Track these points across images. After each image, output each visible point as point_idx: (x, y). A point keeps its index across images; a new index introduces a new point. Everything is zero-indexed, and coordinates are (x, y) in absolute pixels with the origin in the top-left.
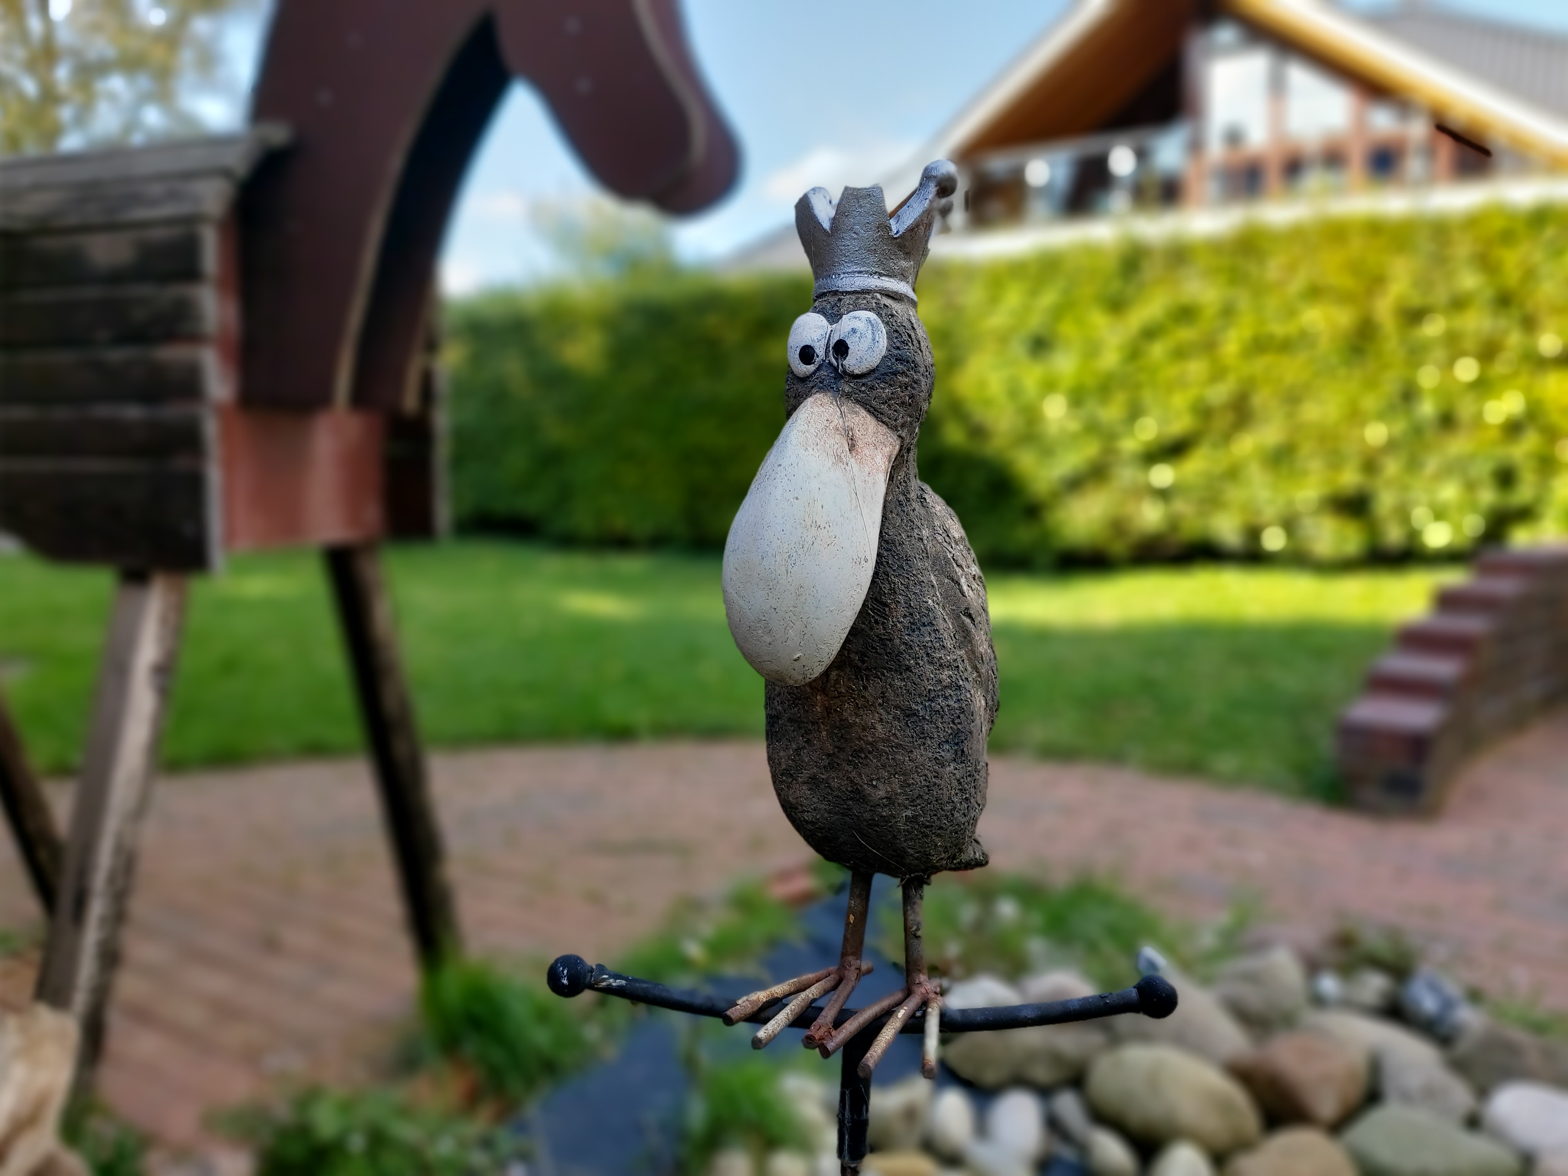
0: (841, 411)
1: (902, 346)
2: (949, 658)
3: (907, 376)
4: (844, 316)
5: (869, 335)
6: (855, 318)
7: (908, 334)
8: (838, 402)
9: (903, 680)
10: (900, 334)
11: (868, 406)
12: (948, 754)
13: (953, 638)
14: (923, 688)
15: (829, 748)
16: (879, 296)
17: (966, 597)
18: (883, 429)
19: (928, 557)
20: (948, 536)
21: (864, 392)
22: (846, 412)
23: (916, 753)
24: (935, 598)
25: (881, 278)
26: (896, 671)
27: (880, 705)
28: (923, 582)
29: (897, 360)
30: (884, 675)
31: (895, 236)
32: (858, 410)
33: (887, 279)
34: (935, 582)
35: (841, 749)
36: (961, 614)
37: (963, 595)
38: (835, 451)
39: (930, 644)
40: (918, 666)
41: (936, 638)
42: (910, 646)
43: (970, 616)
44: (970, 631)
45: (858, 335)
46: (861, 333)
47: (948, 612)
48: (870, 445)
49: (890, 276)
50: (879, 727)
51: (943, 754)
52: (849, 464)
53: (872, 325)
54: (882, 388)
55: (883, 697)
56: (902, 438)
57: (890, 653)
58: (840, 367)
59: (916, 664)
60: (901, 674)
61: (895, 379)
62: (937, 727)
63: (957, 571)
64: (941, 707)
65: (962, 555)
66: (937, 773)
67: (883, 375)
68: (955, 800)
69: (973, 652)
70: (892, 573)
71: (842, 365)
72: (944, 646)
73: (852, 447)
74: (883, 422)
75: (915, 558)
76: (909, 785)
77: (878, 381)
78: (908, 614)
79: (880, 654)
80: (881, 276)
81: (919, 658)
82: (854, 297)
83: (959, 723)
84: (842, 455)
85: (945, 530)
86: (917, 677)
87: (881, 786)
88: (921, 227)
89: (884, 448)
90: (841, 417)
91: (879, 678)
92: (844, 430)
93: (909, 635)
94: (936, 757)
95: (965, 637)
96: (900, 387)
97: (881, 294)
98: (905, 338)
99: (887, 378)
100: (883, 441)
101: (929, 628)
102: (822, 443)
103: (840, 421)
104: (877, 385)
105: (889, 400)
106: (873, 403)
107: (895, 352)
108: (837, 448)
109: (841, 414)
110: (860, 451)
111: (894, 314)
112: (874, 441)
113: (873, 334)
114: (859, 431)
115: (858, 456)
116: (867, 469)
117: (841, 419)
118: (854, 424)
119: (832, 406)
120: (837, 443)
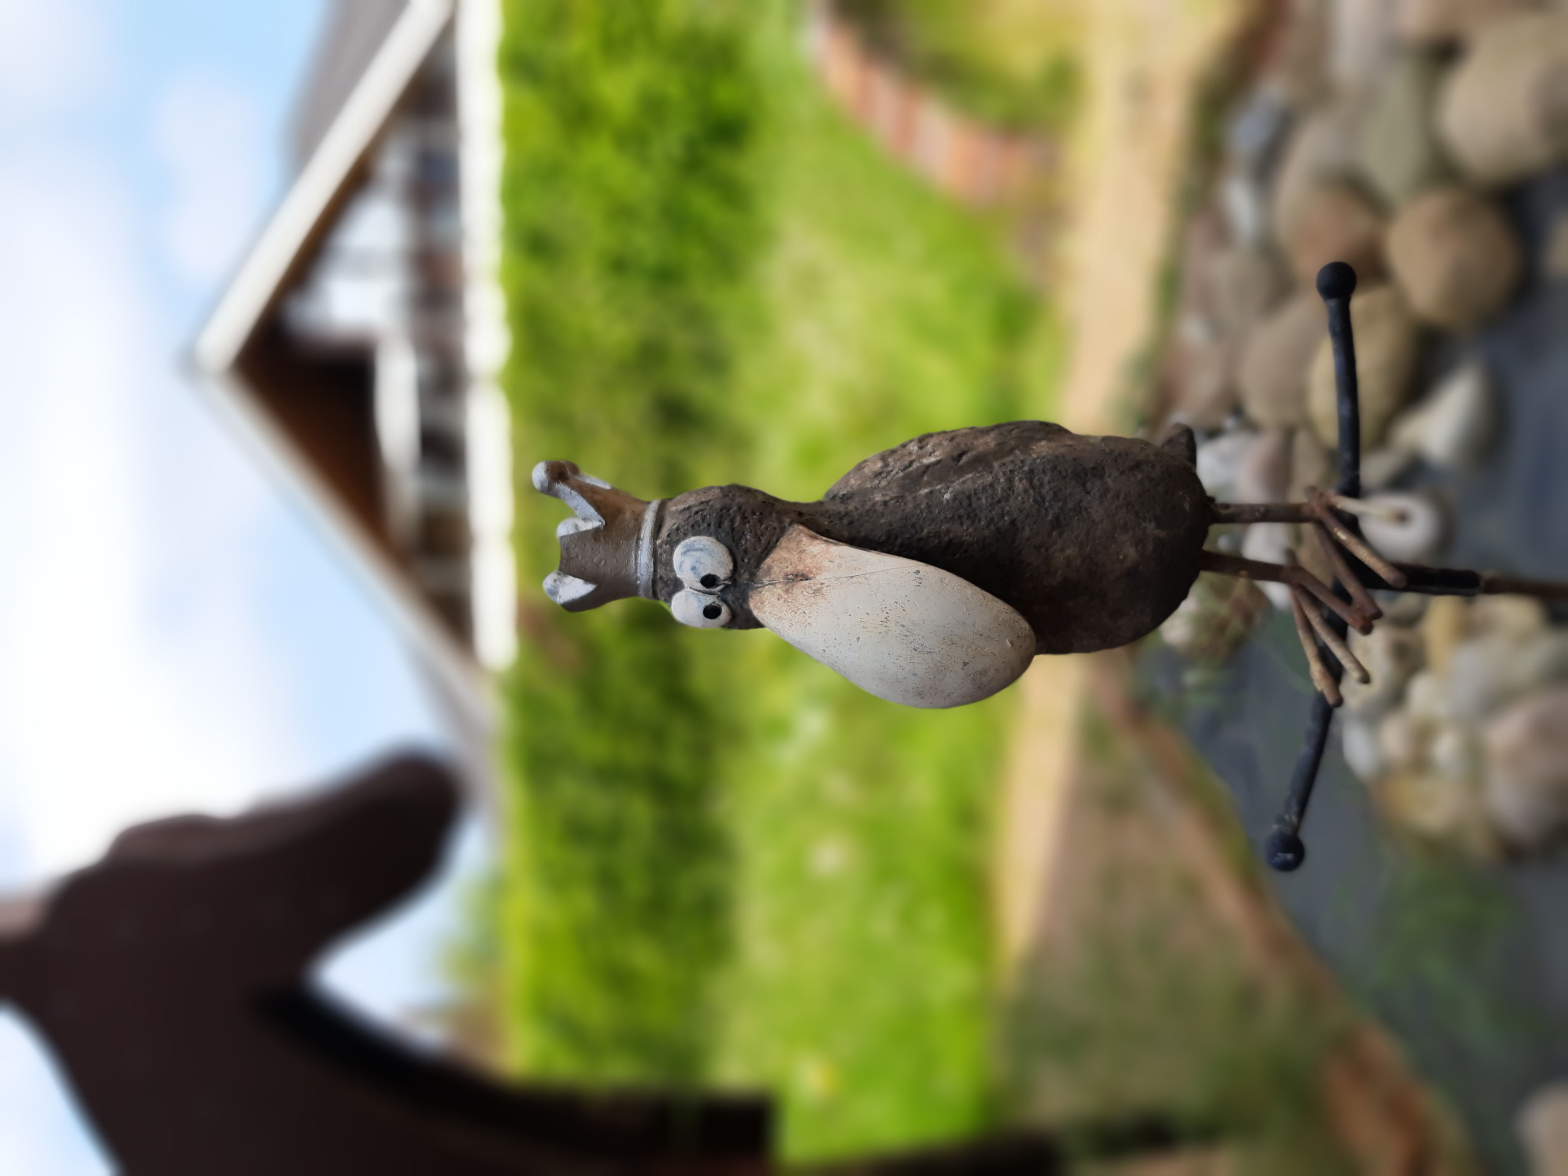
1: (707, 521)
2: (1002, 480)
3: (735, 518)
5: (699, 554)
7: (695, 515)
8: (759, 585)
10: (696, 522)
11: (763, 557)
12: (1096, 484)
14: (1032, 508)
16: (658, 542)
17: (942, 459)
19: (902, 496)
21: (750, 560)
22: (769, 579)
25: (642, 537)
26: (1015, 535)
28: (928, 503)
29: (720, 527)
30: (1018, 546)
31: (604, 524)
32: (766, 566)
33: (642, 532)
35: (1087, 588)
36: (958, 465)
40: (1010, 512)
41: (983, 493)
42: (990, 519)
44: (975, 456)
46: (695, 562)
47: (956, 478)
48: (802, 557)
49: (640, 529)
54: (746, 541)
56: (793, 523)
57: (997, 540)
59: (1008, 514)
61: (737, 529)
62: (1070, 494)
63: (916, 467)
66: (1114, 496)
67: (734, 541)
69: (995, 453)
71: (724, 581)
72: (991, 485)
74: (777, 540)
75: (904, 510)
76: (1125, 524)
77: (740, 545)
78: (959, 521)
79: (997, 550)
80: (640, 538)
81: (1003, 511)
82: (659, 566)
86: (1021, 515)
87: (1125, 551)
88: (597, 498)
90: (775, 585)
91: (1021, 551)
92: (787, 583)
97: (656, 538)
102: (803, 607)
103: (778, 586)
104: (743, 547)
105: (756, 535)
106: (759, 550)
107: (712, 528)
108: (808, 592)
109: (771, 584)
110: (808, 569)
111: (675, 527)
112: (797, 552)
113: (697, 550)
114: (787, 568)
115: (814, 570)
116: (826, 563)
117: (777, 585)
118: (781, 572)
119: (763, 593)
120: (802, 592)
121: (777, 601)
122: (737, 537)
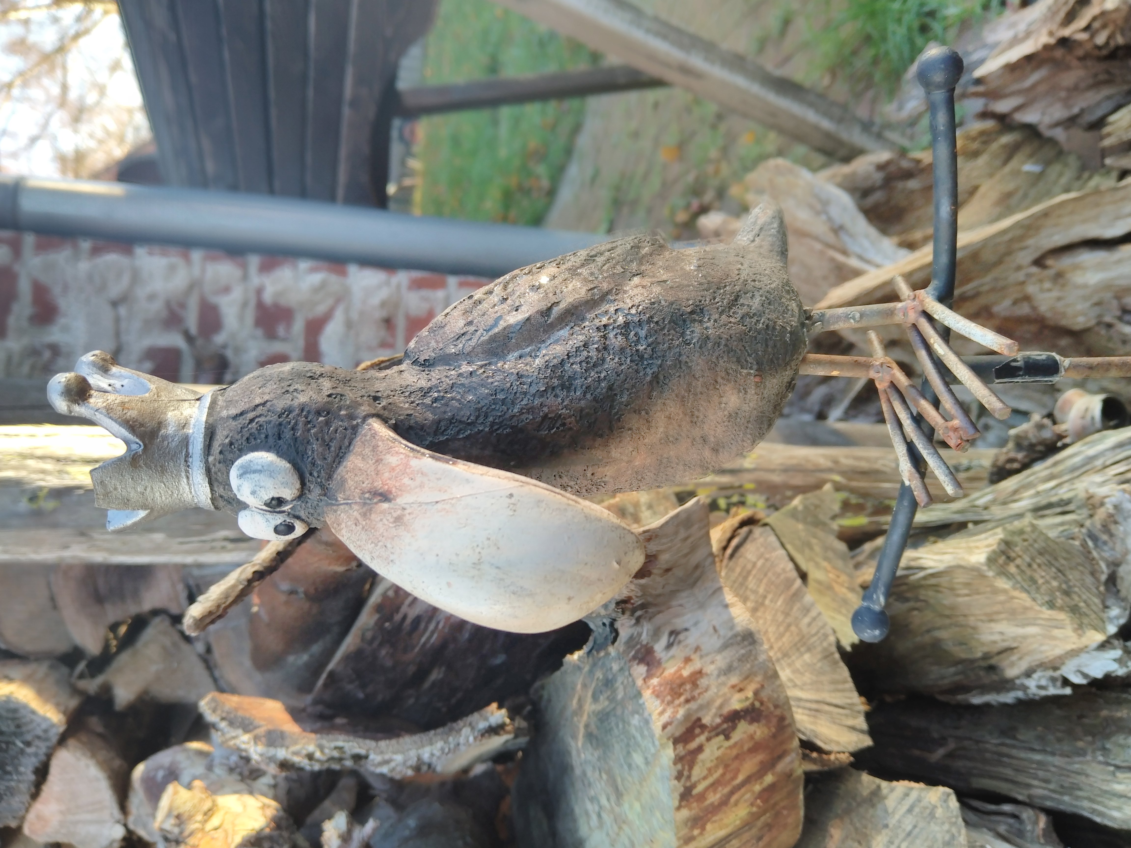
0: (344, 504)
3: (296, 424)
4: (238, 497)
5: (256, 476)
6: (239, 490)
8: (334, 502)
9: (622, 392)
10: (251, 434)
11: (334, 466)
12: (696, 331)
13: (574, 331)
14: (630, 370)
16: (211, 459)
17: (529, 315)
18: (357, 445)
19: (490, 365)
20: (463, 335)
21: (319, 472)
22: (344, 497)
24: (533, 355)
25: (191, 454)
29: (280, 438)
31: (142, 446)
32: (339, 478)
33: (190, 447)
34: (515, 355)
36: (548, 322)
37: (527, 320)
38: (390, 525)
40: (607, 377)
41: (577, 356)
43: (549, 309)
45: (258, 489)
46: (256, 486)
47: (547, 336)
48: (379, 467)
49: (188, 444)
51: (695, 338)
52: (404, 505)
53: (245, 470)
54: (313, 451)
56: (366, 417)
57: (595, 409)
58: (294, 501)
60: (615, 395)
61: (301, 438)
62: (669, 348)
63: (501, 326)
64: (649, 346)
66: (715, 344)
67: (298, 453)
69: (587, 303)
70: (510, 411)
71: (292, 500)
72: (584, 345)
74: (350, 444)
75: (492, 383)
76: (728, 373)
77: (305, 456)
78: (553, 393)
80: (189, 454)
81: (599, 377)
82: (215, 484)
84: (395, 515)
86: (618, 378)
90: (351, 506)
92: (365, 504)
99: (300, 449)
101: (566, 365)
102: (384, 539)
103: (356, 507)
104: (310, 459)
105: (324, 441)
106: (330, 460)
107: (271, 440)
108: (388, 520)
109: (347, 504)
110: (386, 487)
111: (227, 441)
112: (374, 461)
113: (255, 472)
114: (363, 483)
115: (394, 490)
116: (406, 481)
117: (353, 505)
118: (356, 488)
119: (339, 512)
120: (381, 520)
121: (354, 526)
122: (301, 448)
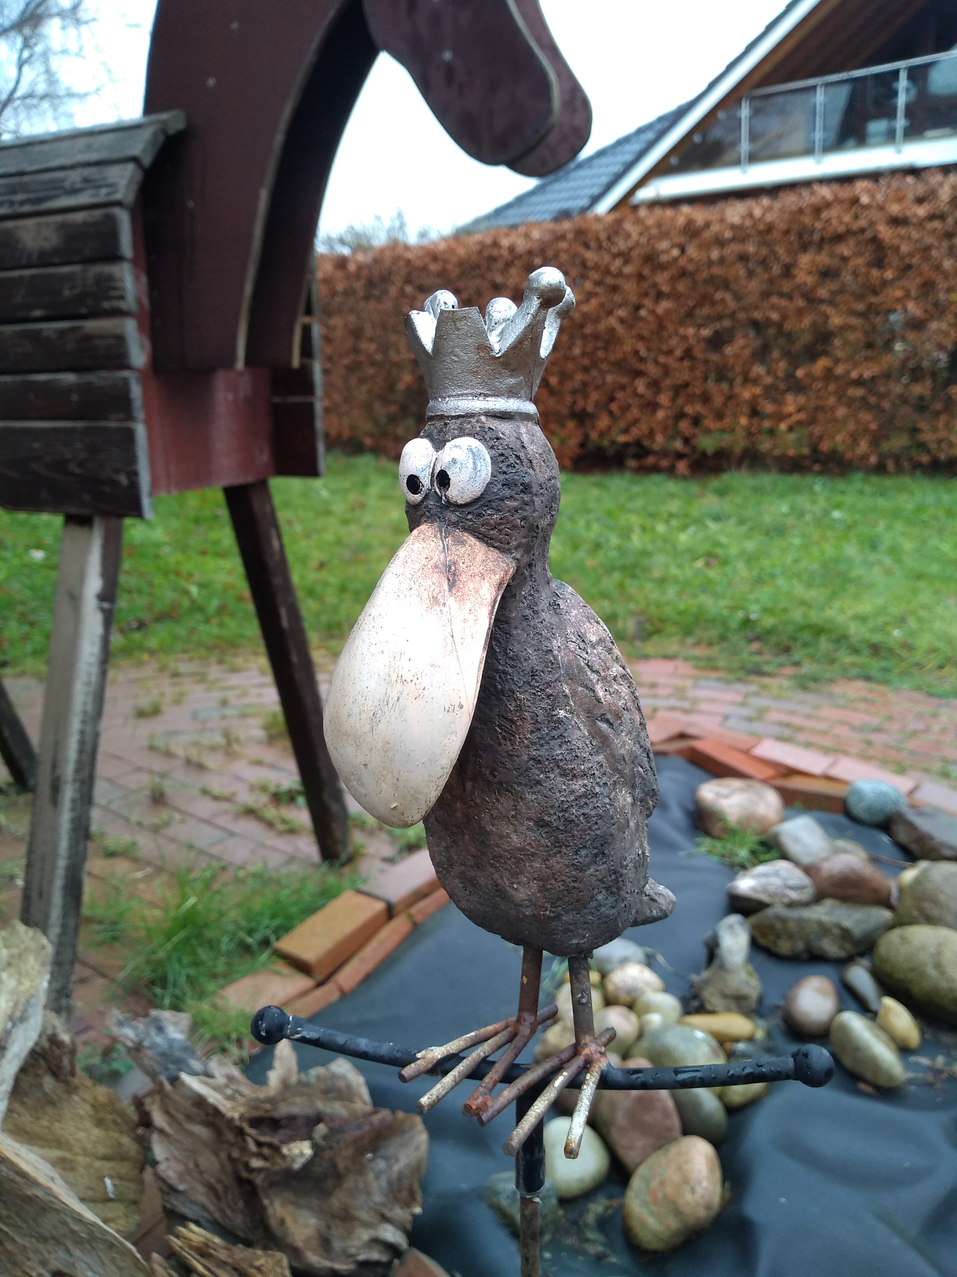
0: (444, 545)
1: (510, 470)
2: (583, 767)
3: (515, 500)
4: (447, 443)
5: (471, 465)
6: (456, 446)
7: (516, 456)
8: (443, 534)
9: (534, 793)
10: (507, 458)
11: (476, 533)
12: (587, 859)
13: (590, 745)
14: (554, 801)
15: (473, 851)
16: (483, 418)
17: (602, 703)
18: (494, 554)
19: (559, 667)
20: (583, 641)
21: (471, 520)
22: (450, 545)
23: (552, 861)
24: (567, 708)
25: (487, 399)
26: (526, 785)
27: (513, 816)
28: (551, 695)
29: (503, 485)
30: (515, 790)
31: (497, 356)
32: (465, 538)
33: (493, 399)
34: (567, 691)
35: (483, 853)
36: (596, 720)
37: (599, 701)
38: (430, 593)
39: (560, 757)
40: (548, 779)
41: (568, 750)
42: (539, 760)
43: (607, 721)
44: (607, 737)
45: (458, 465)
46: (461, 464)
47: (583, 720)
48: (476, 577)
49: (498, 396)
50: (515, 837)
51: (581, 860)
52: (447, 605)
53: (473, 453)
54: (489, 515)
55: (515, 810)
56: (517, 560)
57: (518, 768)
58: (444, 498)
59: (547, 777)
60: (532, 787)
61: (503, 504)
62: (573, 836)
63: (592, 677)
64: (576, 816)
65: (600, 658)
67: (489, 501)
68: (600, 897)
69: (613, 756)
70: (518, 689)
71: (445, 495)
72: (577, 756)
73: (452, 584)
74: (495, 547)
75: (543, 672)
76: (548, 890)
77: (485, 508)
78: (535, 730)
79: (508, 769)
80: (486, 397)
83: (597, 829)
84: (439, 597)
85: (579, 636)
86: (547, 790)
87: (522, 890)
88: (526, 342)
89: (493, 576)
90: (442, 552)
91: (510, 791)
92: (445, 565)
93: (538, 750)
94: (573, 864)
95: (604, 742)
96: (509, 511)
97: (486, 416)
98: (512, 460)
100: (493, 568)
101: (559, 741)
102: (418, 586)
103: (442, 556)
104: (483, 512)
105: (499, 525)
106: (482, 530)
107: (501, 477)
108: (434, 590)
109: (444, 548)
110: (462, 586)
111: (501, 435)
112: (482, 571)
113: (475, 463)
114: (463, 563)
115: (461, 594)
116: (468, 605)
117: (443, 554)
118: (459, 555)
119: (435, 539)
120: (434, 584)
121: (425, 556)
122: (493, 504)
